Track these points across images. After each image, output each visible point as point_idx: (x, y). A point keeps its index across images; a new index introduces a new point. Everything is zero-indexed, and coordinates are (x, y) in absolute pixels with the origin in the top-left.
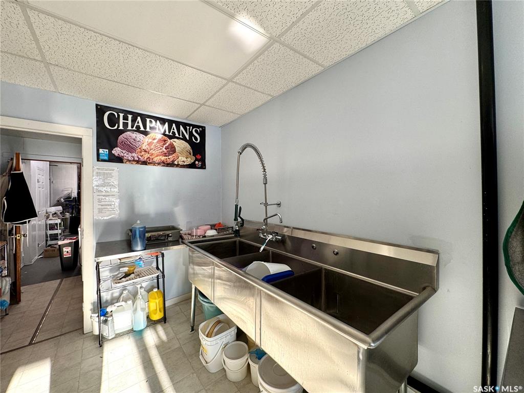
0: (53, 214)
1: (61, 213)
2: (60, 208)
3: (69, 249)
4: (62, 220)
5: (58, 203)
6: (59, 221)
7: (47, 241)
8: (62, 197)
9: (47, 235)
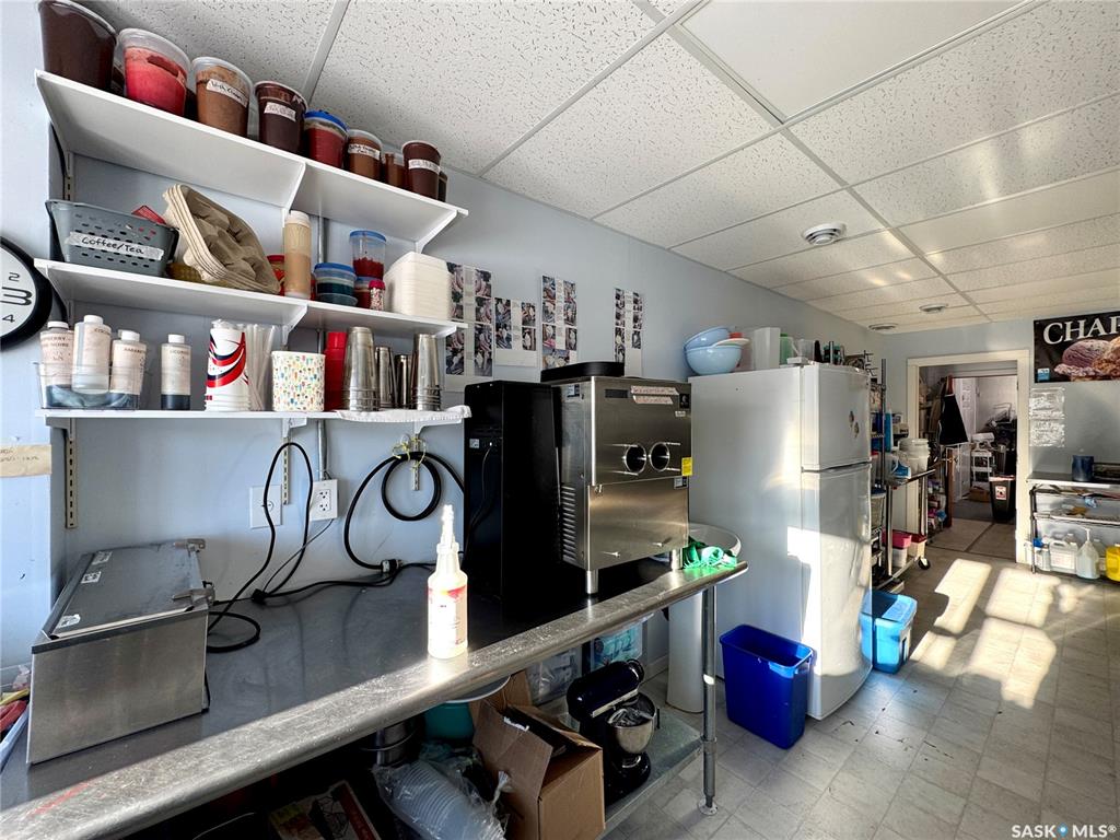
0: (981, 444)
1: (992, 443)
2: (991, 435)
3: (1004, 490)
4: (994, 453)
5: (987, 429)
6: (990, 455)
7: (972, 480)
8: (993, 419)
9: (972, 472)
